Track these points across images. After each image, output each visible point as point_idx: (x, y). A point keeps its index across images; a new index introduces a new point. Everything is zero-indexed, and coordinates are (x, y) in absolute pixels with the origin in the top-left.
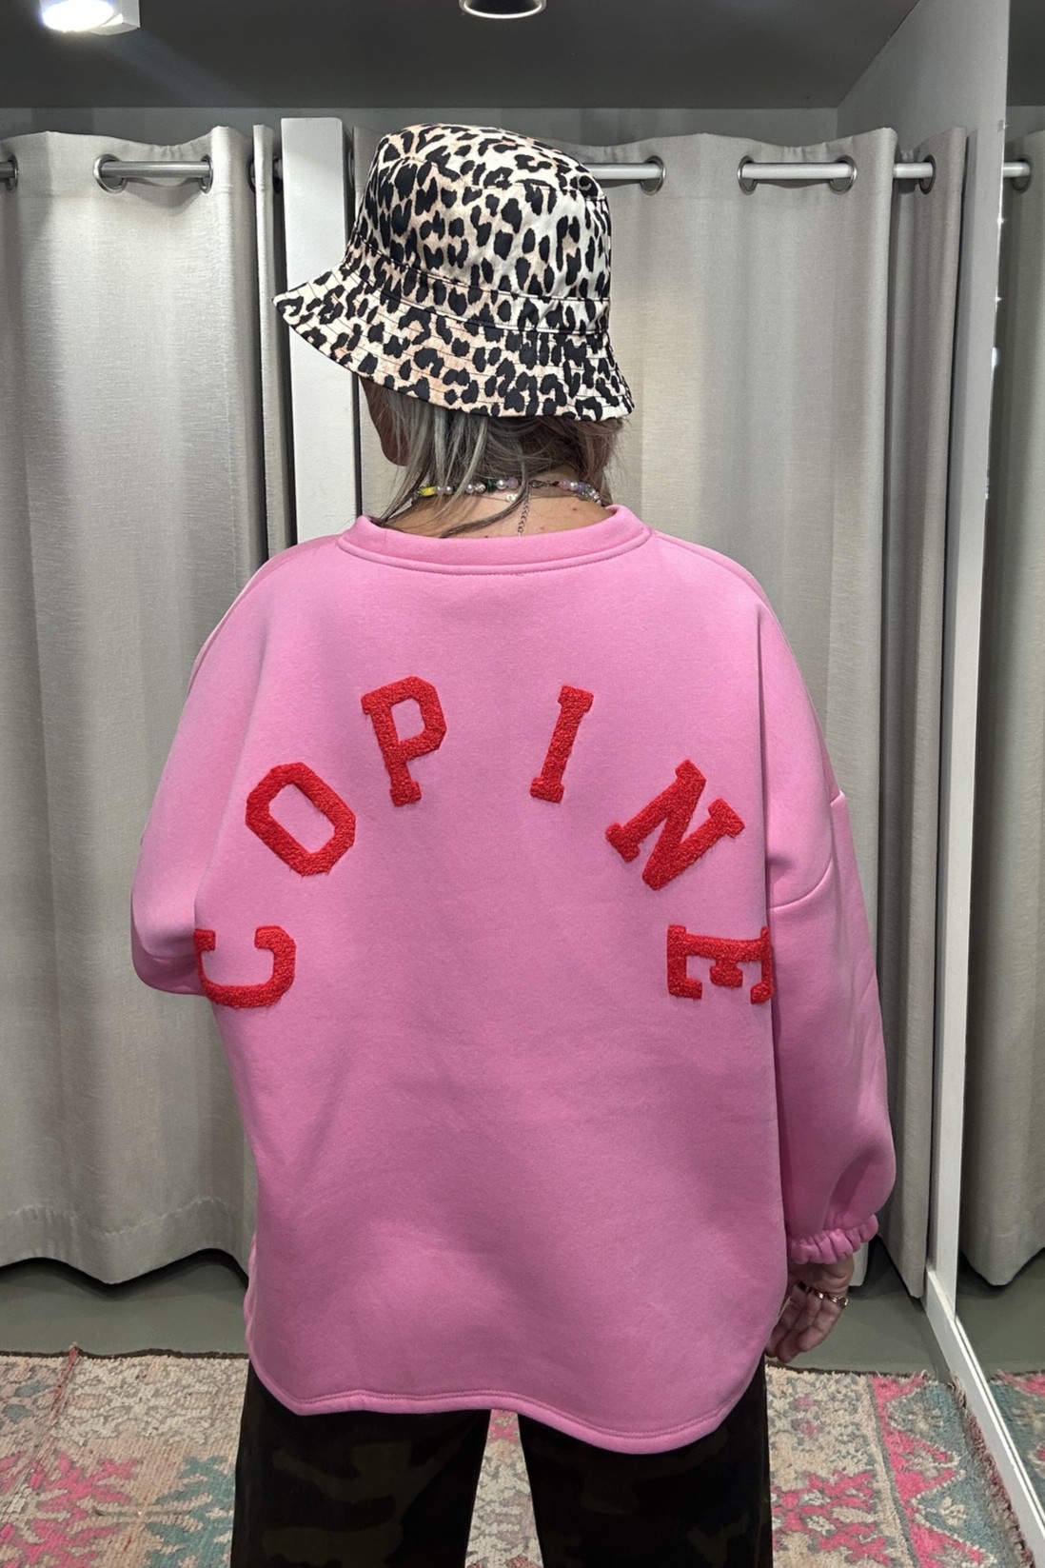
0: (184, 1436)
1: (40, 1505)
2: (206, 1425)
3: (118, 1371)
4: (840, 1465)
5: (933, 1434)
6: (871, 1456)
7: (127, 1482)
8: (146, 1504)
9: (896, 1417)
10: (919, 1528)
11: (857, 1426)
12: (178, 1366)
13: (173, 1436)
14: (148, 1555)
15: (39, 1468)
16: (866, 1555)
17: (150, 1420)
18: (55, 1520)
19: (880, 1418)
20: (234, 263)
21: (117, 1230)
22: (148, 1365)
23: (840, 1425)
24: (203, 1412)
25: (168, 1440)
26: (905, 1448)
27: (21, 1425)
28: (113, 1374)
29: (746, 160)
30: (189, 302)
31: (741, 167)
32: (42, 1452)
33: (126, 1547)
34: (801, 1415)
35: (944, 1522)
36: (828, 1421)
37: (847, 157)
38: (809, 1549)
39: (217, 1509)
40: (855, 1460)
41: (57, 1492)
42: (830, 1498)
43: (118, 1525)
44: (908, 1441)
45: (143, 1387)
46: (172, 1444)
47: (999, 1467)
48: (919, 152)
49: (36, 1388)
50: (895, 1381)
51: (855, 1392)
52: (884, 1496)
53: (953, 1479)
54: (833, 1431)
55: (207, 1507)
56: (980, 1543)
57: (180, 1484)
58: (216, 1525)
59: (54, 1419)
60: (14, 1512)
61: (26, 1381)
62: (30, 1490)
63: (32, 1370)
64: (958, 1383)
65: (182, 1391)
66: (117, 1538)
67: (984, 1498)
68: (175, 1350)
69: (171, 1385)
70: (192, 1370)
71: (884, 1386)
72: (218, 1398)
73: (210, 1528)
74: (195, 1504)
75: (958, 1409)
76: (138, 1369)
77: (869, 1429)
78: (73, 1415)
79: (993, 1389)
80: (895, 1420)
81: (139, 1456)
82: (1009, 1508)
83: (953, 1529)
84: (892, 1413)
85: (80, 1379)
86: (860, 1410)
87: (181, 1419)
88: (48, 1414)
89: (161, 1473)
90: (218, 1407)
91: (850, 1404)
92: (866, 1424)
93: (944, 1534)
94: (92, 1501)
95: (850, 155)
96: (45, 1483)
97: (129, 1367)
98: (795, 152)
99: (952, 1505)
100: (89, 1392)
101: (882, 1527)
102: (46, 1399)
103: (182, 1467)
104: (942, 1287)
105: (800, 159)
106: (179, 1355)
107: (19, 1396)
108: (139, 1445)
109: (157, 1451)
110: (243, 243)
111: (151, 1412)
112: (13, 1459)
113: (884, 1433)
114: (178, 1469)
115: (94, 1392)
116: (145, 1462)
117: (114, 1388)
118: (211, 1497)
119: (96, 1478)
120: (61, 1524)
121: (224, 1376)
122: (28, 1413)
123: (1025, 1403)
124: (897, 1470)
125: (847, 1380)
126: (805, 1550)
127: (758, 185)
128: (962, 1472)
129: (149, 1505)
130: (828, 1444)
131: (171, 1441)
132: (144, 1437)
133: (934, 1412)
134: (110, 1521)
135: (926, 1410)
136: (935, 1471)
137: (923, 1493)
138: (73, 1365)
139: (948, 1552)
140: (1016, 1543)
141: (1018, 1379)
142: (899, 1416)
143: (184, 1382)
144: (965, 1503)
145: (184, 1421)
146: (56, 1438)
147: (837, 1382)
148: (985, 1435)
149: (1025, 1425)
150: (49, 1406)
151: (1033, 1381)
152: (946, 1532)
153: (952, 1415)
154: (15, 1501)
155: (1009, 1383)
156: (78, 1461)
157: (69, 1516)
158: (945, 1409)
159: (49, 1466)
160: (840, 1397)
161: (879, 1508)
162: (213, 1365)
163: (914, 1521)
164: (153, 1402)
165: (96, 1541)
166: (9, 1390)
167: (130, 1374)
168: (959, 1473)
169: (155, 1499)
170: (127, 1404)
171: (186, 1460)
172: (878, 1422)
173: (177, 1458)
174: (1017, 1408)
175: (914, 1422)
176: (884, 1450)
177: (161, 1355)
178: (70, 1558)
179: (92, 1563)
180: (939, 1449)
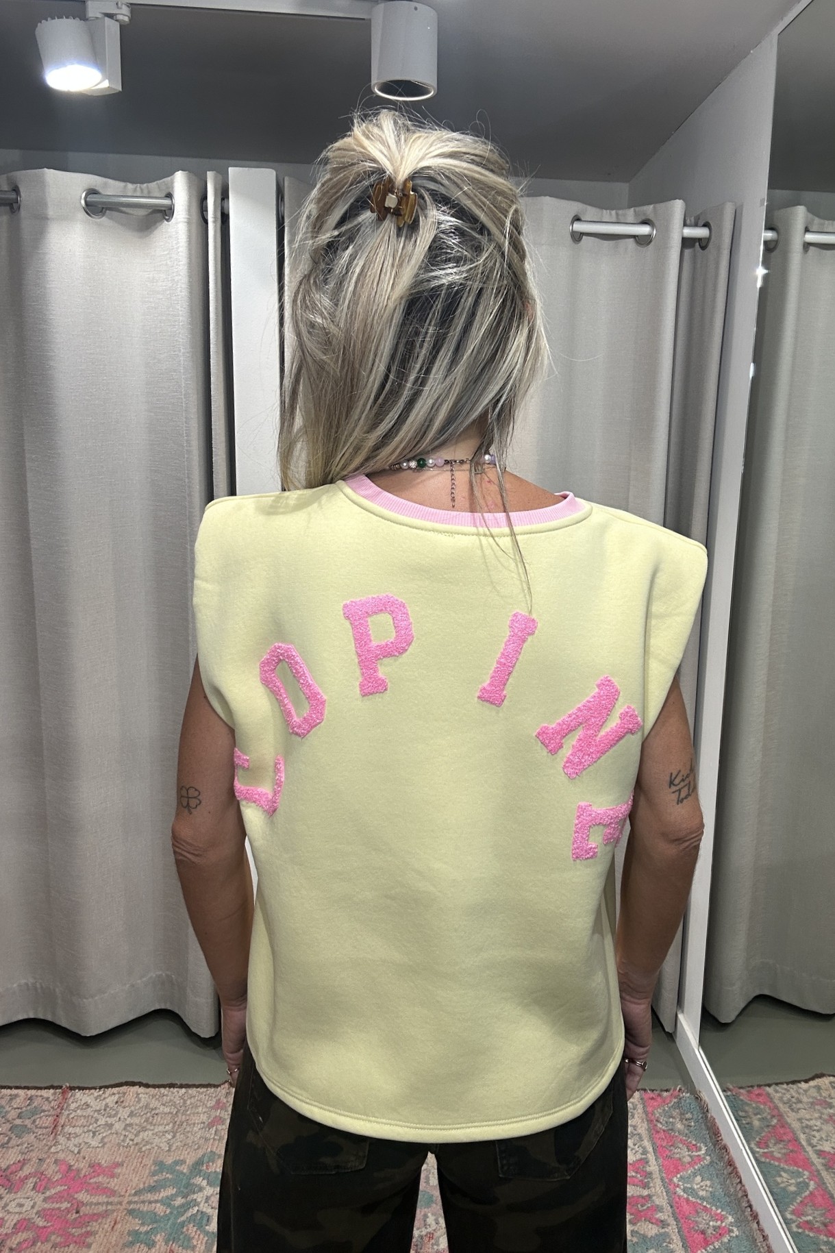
0: (153, 1145)
2: (170, 1137)
3: (102, 1098)
5: (687, 1131)
6: (644, 1148)
7: (112, 1180)
8: (127, 1196)
10: (679, 1199)
12: (147, 1094)
13: (144, 1146)
14: (129, 1233)
15: (43, 1175)
16: (642, 1219)
17: (127, 1134)
18: (59, 1209)
19: (650, 1121)
20: (190, 277)
21: (92, 997)
22: (124, 1094)
24: (167, 1127)
25: (141, 1148)
26: (667, 1142)
27: (25, 1139)
28: (98, 1100)
29: (575, 218)
30: (153, 305)
31: (572, 223)
33: (113, 1227)
35: (697, 1194)
37: (649, 220)
39: (180, 1198)
41: (59, 1188)
43: (106, 1211)
44: (670, 1136)
45: (121, 1109)
46: (144, 1152)
47: (733, 1153)
48: (699, 219)
50: (659, 1095)
52: (654, 1176)
53: (702, 1163)
55: (172, 1197)
56: (721, 1208)
57: (151, 1181)
58: (178, 1209)
61: (26, 1107)
63: (30, 1099)
64: (701, 1095)
65: (151, 1112)
66: (106, 1221)
67: (722, 1176)
68: (144, 1082)
69: (142, 1107)
70: (157, 1097)
71: (652, 1098)
72: (178, 1116)
73: (175, 1212)
74: (164, 1194)
75: (704, 1113)
76: (117, 1096)
77: (642, 1128)
78: (70, 1131)
79: (727, 1097)
80: (661, 1123)
81: (120, 1160)
82: (741, 1182)
83: (703, 1198)
84: (657, 1117)
85: (73, 1106)
86: (636, 1116)
87: (150, 1133)
88: (47, 1132)
89: (137, 1172)
90: (177, 1123)
92: (640, 1126)
93: (697, 1203)
94: (85, 1194)
95: (650, 218)
96: (51, 1182)
97: (110, 1095)
98: (611, 214)
99: (702, 1181)
100: (80, 1114)
101: (654, 1198)
102: (44, 1120)
103: (153, 1168)
104: (689, 1026)
105: (614, 220)
106: (147, 1086)
107: (21, 1118)
108: (120, 1151)
109: (133, 1156)
110: (198, 261)
111: (128, 1128)
112: (20, 1164)
113: (653, 1131)
114: (150, 1169)
115: (84, 1114)
116: (125, 1165)
117: (100, 1111)
118: (175, 1190)
119: (88, 1177)
120: (63, 1211)
121: (182, 1101)
122: (29, 1131)
124: (663, 1158)
127: (584, 237)
128: (708, 1158)
129: (129, 1196)
131: (144, 1149)
132: (123, 1147)
133: (687, 1116)
134: (102, 1208)
135: (682, 1114)
136: (688, 1158)
137: (681, 1174)
138: (67, 1095)
139: (700, 1214)
140: (746, 1207)
141: (743, 1091)
142: (662, 1120)
143: (151, 1106)
144: (711, 1180)
145: (153, 1134)
146: (56, 1152)
148: (722, 1131)
149: (748, 1124)
150: (47, 1126)
151: (752, 1092)
152: (698, 1200)
153: (699, 1118)
155: (737, 1094)
156: (74, 1165)
157: (69, 1205)
158: (695, 1113)
159: (51, 1173)
161: (652, 1185)
162: (173, 1093)
163: (675, 1193)
164: (129, 1121)
165: (91, 1224)
166: (13, 1114)
167: (111, 1101)
168: (704, 1158)
169: (133, 1191)
170: (109, 1122)
171: (155, 1163)
172: (648, 1124)
173: (149, 1161)
174: (742, 1111)
175: (673, 1124)
176: (653, 1144)
177: (133, 1086)
178: (71, 1237)
179: (87, 1240)
180: (691, 1142)
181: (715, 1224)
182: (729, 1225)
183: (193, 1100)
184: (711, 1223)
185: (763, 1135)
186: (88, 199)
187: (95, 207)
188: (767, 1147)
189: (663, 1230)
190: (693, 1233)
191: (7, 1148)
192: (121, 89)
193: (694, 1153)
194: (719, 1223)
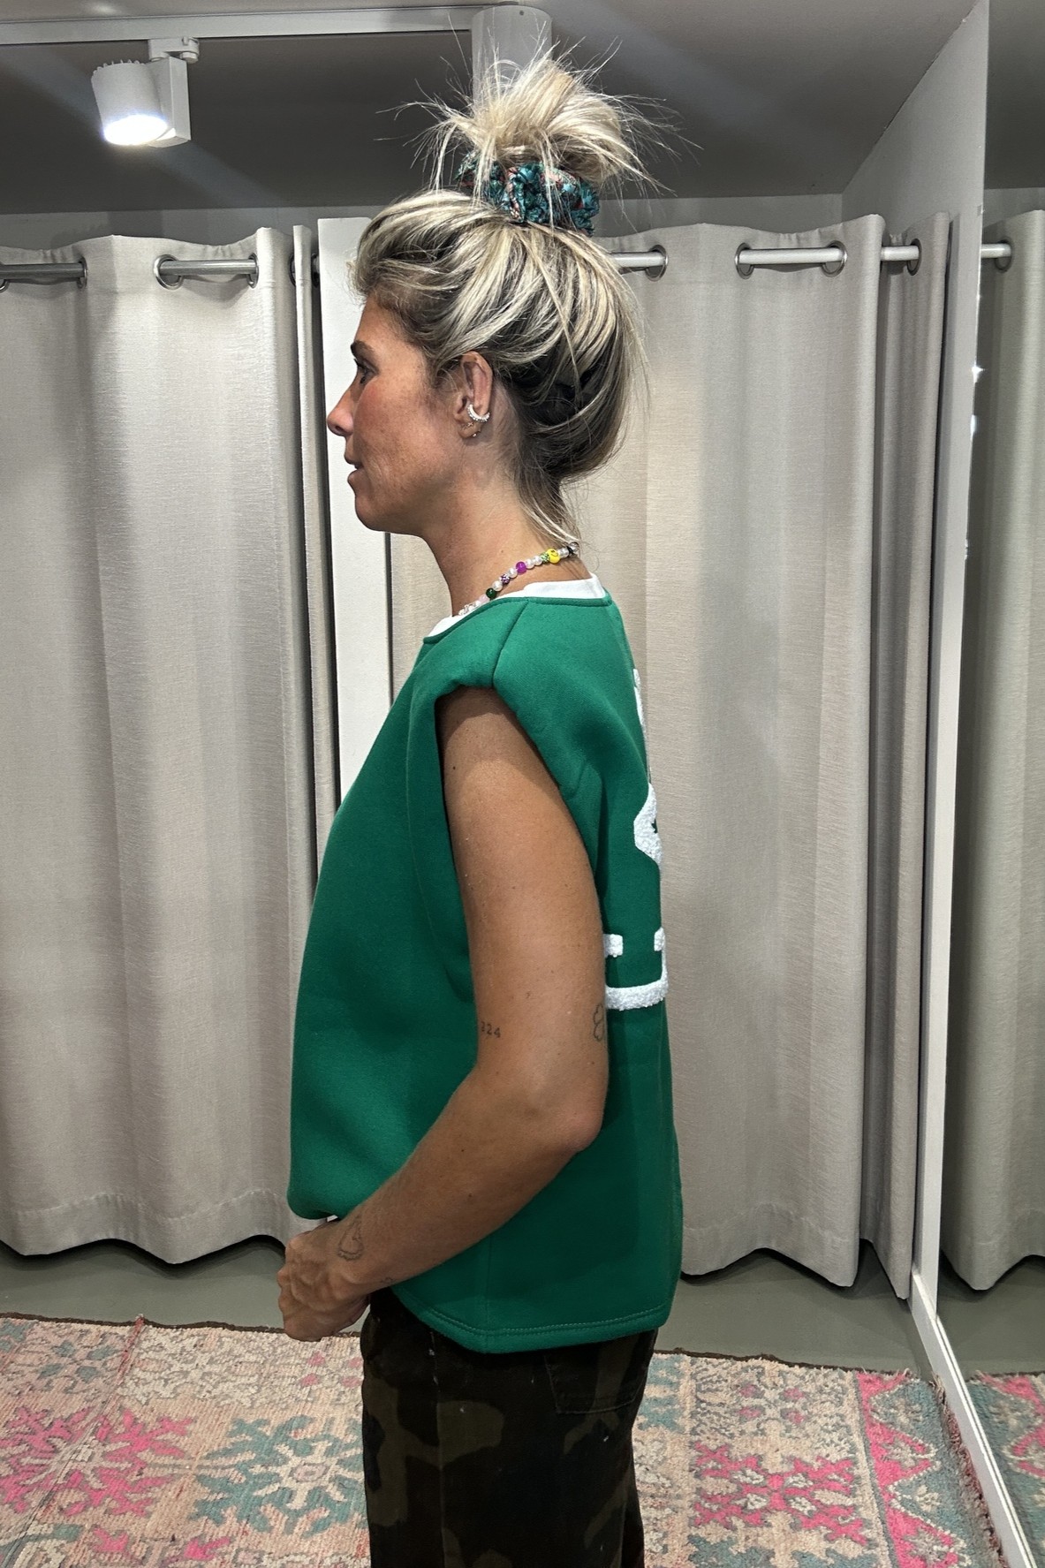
0: (234, 1400)
1: (105, 1455)
2: (253, 1391)
3: (179, 1340)
4: (824, 1452)
5: (912, 1427)
6: (853, 1445)
7: (181, 1438)
8: (197, 1459)
9: (879, 1411)
10: (894, 1513)
11: (842, 1417)
12: (230, 1337)
13: (223, 1399)
14: (196, 1503)
15: (106, 1422)
16: (844, 1535)
17: (204, 1384)
18: (118, 1469)
19: (863, 1410)
21: (179, 1216)
22: (205, 1336)
23: (825, 1416)
24: (253, 1380)
25: (219, 1403)
26: (885, 1439)
27: (92, 1384)
28: (174, 1342)
32: (109, 1408)
33: (178, 1495)
34: (789, 1405)
35: (918, 1508)
36: (815, 1411)
38: (791, 1527)
39: (259, 1466)
40: (838, 1448)
41: (121, 1444)
42: (813, 1481)
43: (172, 1475)
44: (888, 1433)
45: (201, 1355)
46: (222, 1407)
47: (974, 1460)
49: (105, 1354)
50: (879, 1378)
51: (842, 1386)
52: (863, 1482)
53: (929, 1469)
54: (819, 1421)
55: (250, 1464)
56: (951, 1528)
57: (228, 1443)
58: (256, 1480)
59: (120, 1379)
60: (82, 1461)
61: (97, 1346)
62: (97, 1441)
63: (103, 1336)
64: (939, 1382)
65: (234, 1360)
66: (171, 1487)
67: (958, 1488)
68: (229, 1323)
69: (223, 1354)
70: (243, 1342)
71: (870, 1381)
72: (265, 1367)
73: (251, 1482)
74: (240, 1458)
75: (936, 1404)
76: (196, 1338)
77: (853, 1419)
78: (139, 1375)
79: (970, 1389)
80: (878, 1413)
81: (194, 1415)
82: (981, 1497)
83: (926, 1515)
84: (875, 1406)
85: (145, 1345)
86: (845, 1403)
87: (231, 1385)
88: (116, 1375)
89: (212, 1431)
90: (264, 1375)
91: (836, 1396)
92: (850, 1416)
93: (918, 1519)
94: (150, 1453)
96: (110, 1436)
97: (188, 1337)
99: (927, 1492)
100: (152, 1357)
101: (861, 1509)
102: (115, 1361)
103: (230, 1428)
104: (925, 1289)
106: (232, 1328)
107: (90, 1359)
108: (193, 1405)
109: (209, 1411)
111: (206, 1377)
112: (83, 1413)
113: (865, 1424)
114: (227, 1428)
115: (157, 1357)
116: (199, 1421)
117: (174, 1355)
118: (254, 1455)
119: (155, 1433)
120: (122, 1472)
121: (271, 1348)
122: (97, 1374)
123: (1001, 1402)
124: (877, 1459)
125: (835, 1375)
126: (787, 1528)
128: (938, 1463)
129: (200, 1459)
130: (814, 1432)
131: (222, 1403)
132: (199, 1399)
133: (914, 1407)
134: (166, 1472)
135: (907, 1405)
136: (912, 1461)
137: (900, 1481)
138: (138, 1332)
139: (921, 1535)
140: (985, 1530)
141: (997, 1380)
142: (882, 1410)
144: (938, 1492)
145: (234, 1387)
146: (122, 1396)
147: (825, 1376)
148: (960, 1430)
149: (1001, 1422)
150: (116, 1369)
151: (1011, 1382)
152: (920, 1517)
153: (931, 1411)
154: (83, 1451)
155: (987, 1383)
156: (140, 1418)
157: (130, 1465)
158: (924, 1405)
159: (114, 1421)
160: (827, 1390)
161: (858, 1492)
162: (262, 1338)
163: (890, 1506)
164: (207, 1369)
165: (152, 1489)
166: (82, 1353)
167: (189, 1343)
168: (933, 1463)
169: (205, 1454)
170: (185, 1369)
171: (234, 1422)
172: (860, 1414)
173: (226, 1420)
174: (993, 1406)
175: (894, 1416)
176: (865, 1440)
177: (216, 1327)
178: (128, 1503)
179: (147, 1508)
180: (917, 1441)
181: (939, 1548)
182: (959, 1552)
183: (284, 1348)
184: (935, 1548)
185: (1020, 1438)
186: (161, 268)
187: (170, 276)
188: (1026, 1453)
189: (869, 1552)
190: (910, 1558)
191: (71, 1393)
192: (189, 138)
193: (920, 1456)
194: (945, 1548)
